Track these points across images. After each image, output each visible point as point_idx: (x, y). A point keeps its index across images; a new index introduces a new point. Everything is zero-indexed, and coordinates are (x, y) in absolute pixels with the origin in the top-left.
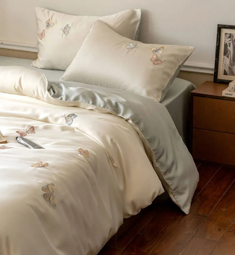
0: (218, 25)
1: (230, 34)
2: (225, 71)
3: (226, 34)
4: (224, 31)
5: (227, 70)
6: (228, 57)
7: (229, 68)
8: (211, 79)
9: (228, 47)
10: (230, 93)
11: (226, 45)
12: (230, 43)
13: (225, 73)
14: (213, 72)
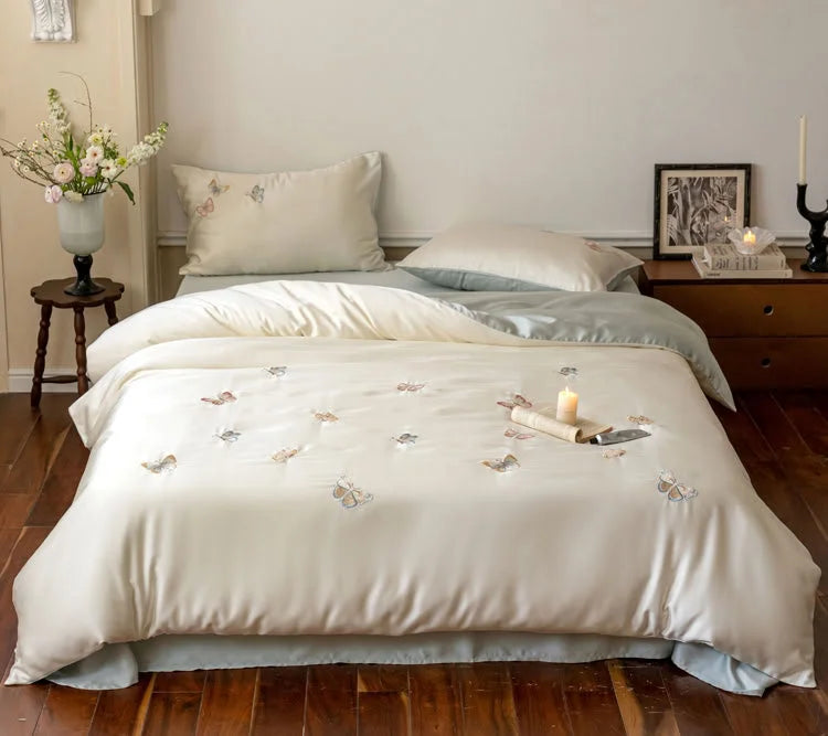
0: (656, 166)
1: (677, 179)
2: (671, 239)
3: (669, 179)
4: (666, 174)
5: (675, 237)
6: (675, 216)
7: (679, 234)
8: (650, 254)
9: (675, 201)
10: (713, 272)
11: (670, 198)
12: (676, 194)
13: (672, 243)
14: (651, 244)
